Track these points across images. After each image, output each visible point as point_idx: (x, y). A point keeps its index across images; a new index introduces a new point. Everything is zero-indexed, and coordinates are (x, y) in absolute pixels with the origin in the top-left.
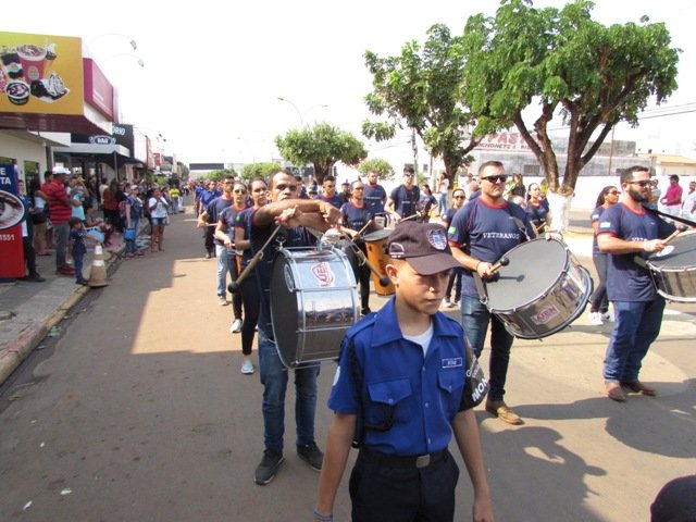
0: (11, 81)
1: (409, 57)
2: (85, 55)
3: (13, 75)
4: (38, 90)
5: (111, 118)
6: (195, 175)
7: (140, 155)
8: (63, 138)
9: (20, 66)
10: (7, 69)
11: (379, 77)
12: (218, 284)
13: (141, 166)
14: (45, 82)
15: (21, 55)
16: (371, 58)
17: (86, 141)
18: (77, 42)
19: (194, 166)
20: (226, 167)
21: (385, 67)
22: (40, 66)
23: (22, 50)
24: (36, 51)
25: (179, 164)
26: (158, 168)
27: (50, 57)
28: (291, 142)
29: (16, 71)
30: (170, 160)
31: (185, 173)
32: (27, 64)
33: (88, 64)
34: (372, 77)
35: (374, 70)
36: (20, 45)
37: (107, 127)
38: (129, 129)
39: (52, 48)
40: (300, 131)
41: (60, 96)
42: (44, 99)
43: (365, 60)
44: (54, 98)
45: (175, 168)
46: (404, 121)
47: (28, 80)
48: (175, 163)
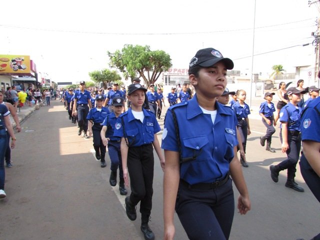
0: (14, 66)
4: (20, 68)
5: (35, 72)
7: (40, 80)
11: (111, 58)
14: (21, 66)
15: (16, 60)
17: (22, 77)
18: (29, 57)
19: (59, 84)
21: (112, 55)
25: (53, 82)
26: (44, 84)
27: (23, 60)
28: (93, 75)
29: (15, 63)
30: (49, 81)
31: (56, 86)
32: (17, 62)
33: (31, 61)
34: (109, 58)
35: (110, 56)
37: (33, 74)
45: (51, 84)
46: (119, 70)
48: (51, 82)
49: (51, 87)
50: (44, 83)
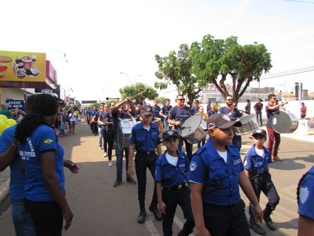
0: (19, 69)
1: (172, 57)
2: (47, 59)
3: (19, 67)
5: (54, 82)
6: (83, 106)
7: (62, 97)
8: (32, 91)
9: (22, 64)
10: (17, 65)
11: (161, 65)
12: (99, 142)
13: (61, 102)
15: (23, 60)
16: (158, 57)
17: (40, 91)
19: (83, 102)
20: (98, 102)
21: (163, 61)
22: (30, 64)
23: (23, 58)
24: (29, 58)
25: (77, 101)
26: (68, 103)
27: (34, 60)
28: (126, 91)
29: (21, 66)
30: (73, 99)
31: (79, 105)
34: (158, 64)
35: (158, 62)
36: (23, 56)
37: (52, 86)
38: (58, 87)
39: (35, 57)
40: (130, 86)
41: (37, 75)
42: (31, 76)
43: (155, 58)
44: (35, 75)
45: (75, 103)
46: (171, 82)
47: (25, 69)
48: (75, 101)
49: (75, 106)
50: (68, 101)
